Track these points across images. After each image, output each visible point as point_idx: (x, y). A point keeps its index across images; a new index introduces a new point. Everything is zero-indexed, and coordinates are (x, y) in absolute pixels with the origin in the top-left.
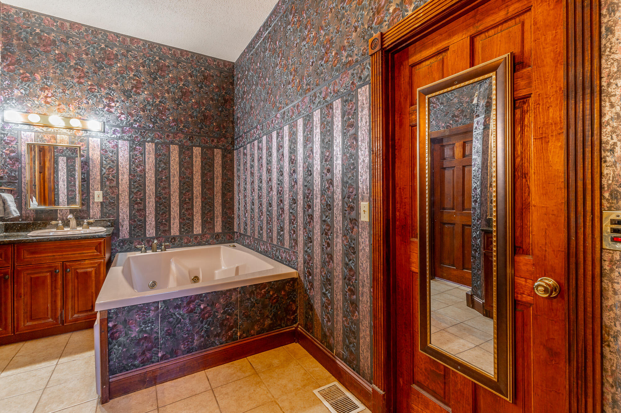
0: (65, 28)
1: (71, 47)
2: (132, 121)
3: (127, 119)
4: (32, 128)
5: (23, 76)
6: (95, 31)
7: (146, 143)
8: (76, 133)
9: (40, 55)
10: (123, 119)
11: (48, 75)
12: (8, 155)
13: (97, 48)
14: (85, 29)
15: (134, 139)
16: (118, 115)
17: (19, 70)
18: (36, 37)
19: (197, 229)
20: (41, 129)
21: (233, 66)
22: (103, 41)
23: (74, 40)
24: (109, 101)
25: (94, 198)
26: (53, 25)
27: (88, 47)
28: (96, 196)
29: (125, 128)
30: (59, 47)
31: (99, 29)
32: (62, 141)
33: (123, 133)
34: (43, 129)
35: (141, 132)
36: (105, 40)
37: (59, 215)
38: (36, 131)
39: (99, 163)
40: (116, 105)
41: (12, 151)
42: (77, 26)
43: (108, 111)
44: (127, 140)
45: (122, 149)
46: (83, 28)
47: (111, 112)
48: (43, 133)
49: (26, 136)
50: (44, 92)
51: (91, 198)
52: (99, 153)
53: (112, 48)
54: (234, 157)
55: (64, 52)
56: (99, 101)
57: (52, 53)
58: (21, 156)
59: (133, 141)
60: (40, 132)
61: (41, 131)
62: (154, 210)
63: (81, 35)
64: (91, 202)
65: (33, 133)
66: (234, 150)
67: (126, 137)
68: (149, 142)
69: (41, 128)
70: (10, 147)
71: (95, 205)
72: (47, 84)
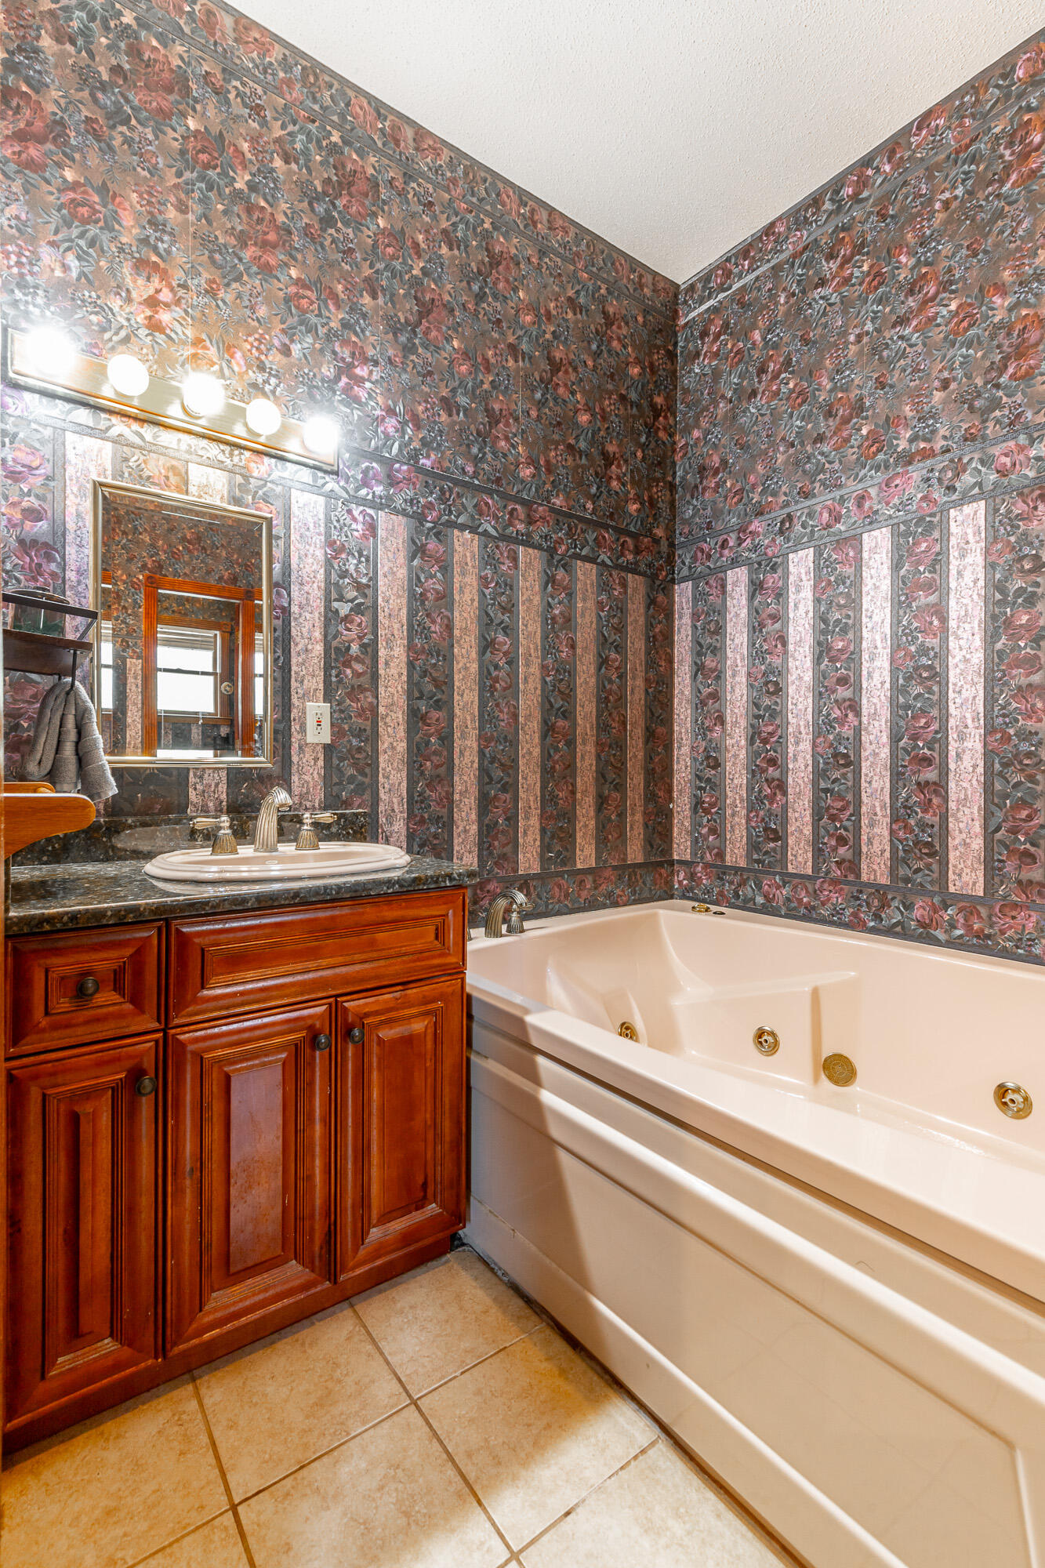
0: (218, 34)
1: (238, 116)
2: (416, 445)
3: (404, 433)
4: (103, 425)
5: (72, 195)
6: (314, 73)
7: (456, 532)
8: (252, 465)
9: (133, 122)
10: (391, 430)
11: (160, 212)
12: (14, 526)
13: (318, 142)
14: (281, 57)
15: (423, 513)
16: (378, 412)
17: (59, 166)
18: (123, 45)
19: (585, 855)
20: (138, 434)
21: (676, 296)
22: (335, 118)
23: (247, 91)
24: (353, 355)
25: (303, 729)
26: (181, 11)
27: (291, 128)
28: (310, 723)
29: (397, 466)
30: (198, 107)
31: (325, 69)
32: (204, 488)
33: (391, 485)
34: (142, 431)
35: (442, 490)
36: (342, 116)
37: (192, 795)
38: (118, 441)
39: (320, 594)
40: (371, 372)
41: (34, 515)
42: (258, 36)
43: (347, 390)
44: (404, 513)
45: (388, 543)
46: (276, 53)
47: (357, 400)
48: (141, 448)
49: (83, 455)
50: (148, 279)
51: (295, 727)
52: (320, 554)
53: (361, 153)
54: (673, 605)
55: (215, 130)
56: (322, 350)
57: (174, 123)
58: (64, 535)
59: (420, 518)
60: (132, 446)
61: (137, 441)
62: (475, 782)
63: (270, 78)
64: (295, 746)
65: (109, 445)
66: (673, 581)
67: (399, 502)
68: (462, 528)
69: (135, 426)
70: (23, 494)
71: (308, 756)
72: (155, 249)
